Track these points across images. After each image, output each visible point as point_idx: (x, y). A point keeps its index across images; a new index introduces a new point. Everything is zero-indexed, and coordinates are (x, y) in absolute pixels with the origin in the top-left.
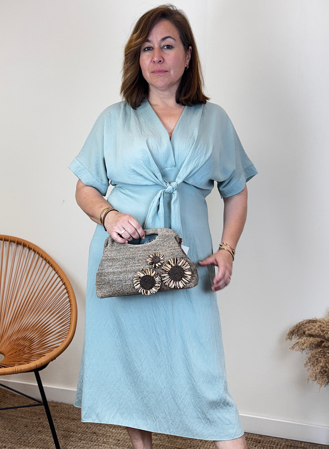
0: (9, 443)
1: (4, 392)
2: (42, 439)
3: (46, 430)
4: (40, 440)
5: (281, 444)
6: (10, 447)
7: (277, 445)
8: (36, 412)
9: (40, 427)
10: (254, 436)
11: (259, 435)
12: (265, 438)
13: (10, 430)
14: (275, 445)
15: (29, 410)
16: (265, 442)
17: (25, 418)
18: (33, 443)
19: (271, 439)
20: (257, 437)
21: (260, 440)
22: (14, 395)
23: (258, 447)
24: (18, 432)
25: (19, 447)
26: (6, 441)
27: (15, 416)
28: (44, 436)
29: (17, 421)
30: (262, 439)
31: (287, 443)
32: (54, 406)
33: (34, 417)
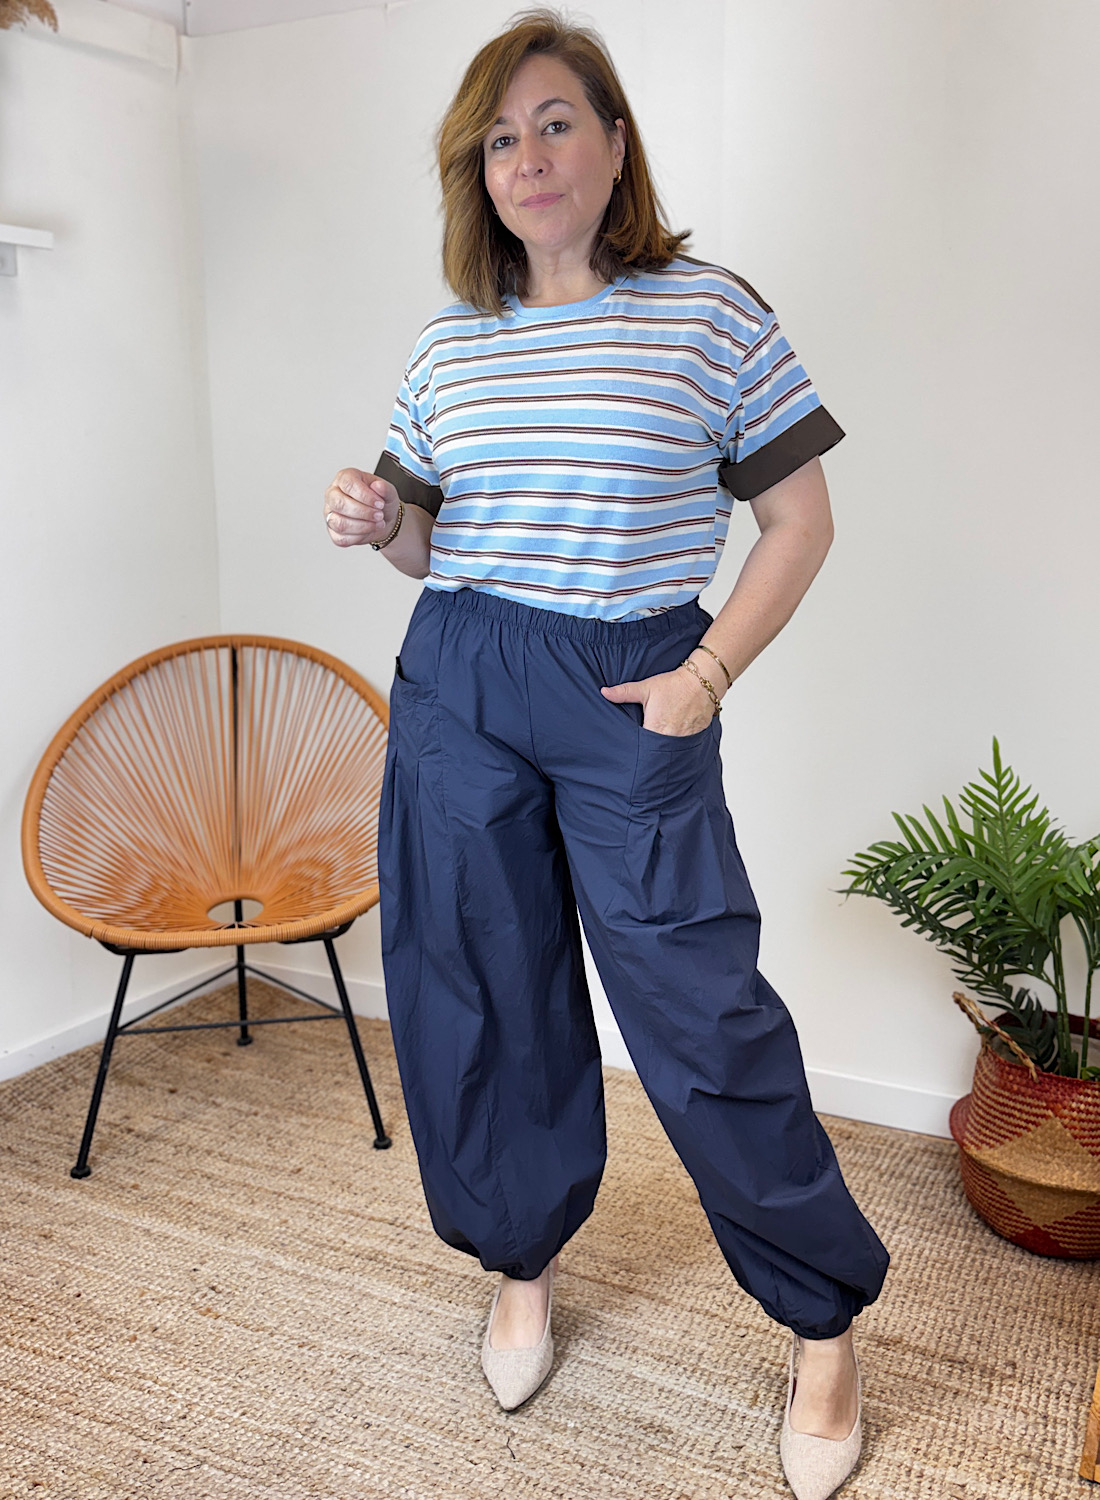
0: (267, 1107)
1: (271, 992)
2: (341, 1100)
3: (352, 1081)
4: (336, 1102)
5: (901, 1145)
6: (266, 1115)
7: (892, 1145)
8: (335, 1041)
9: (340, 1075)
10: (836, 1122)
11: (851, 1120)
12: (864, 1128)
13: (271, 1077)
14: (885, 1147)
15: (321, 1037)
16: (861, 1137)
17: (310, 1053)
18: (317, 1109)
19: (878, 1133)
20: (844, 1126)
21: (851, 1133)
22: (295, 1001)
23: (843, 1149)
24: (289, 1082)
25: (286, 1116)
26: (261, 1102)
27: (286, 1046)
28: (345, 1093)
29: (290, 1057)
30: (857, 1130)
31: (916, 1144)
32: (379, 1030)
33: (330, 1050)
